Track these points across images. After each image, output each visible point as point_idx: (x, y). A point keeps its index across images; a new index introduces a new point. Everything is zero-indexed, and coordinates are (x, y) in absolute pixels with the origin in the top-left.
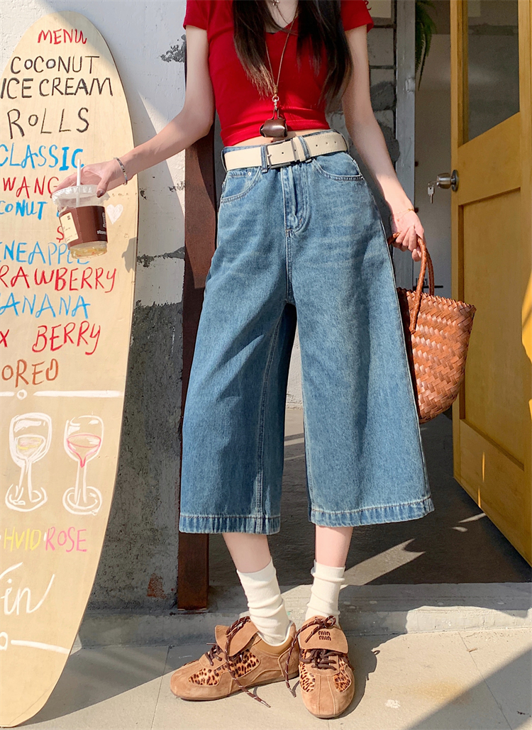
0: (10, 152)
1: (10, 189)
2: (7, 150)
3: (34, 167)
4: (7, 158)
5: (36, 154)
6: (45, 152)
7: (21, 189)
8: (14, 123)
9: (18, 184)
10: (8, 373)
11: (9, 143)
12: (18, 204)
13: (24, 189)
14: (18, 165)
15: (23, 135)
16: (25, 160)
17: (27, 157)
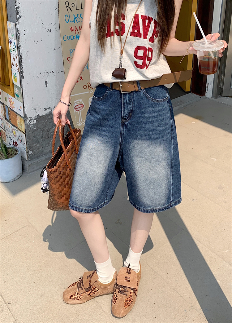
0: (69, 17)
1: (73, 31)
2: (68, 17)
3: (77, 22)
4: (69, 20)
5: (76, 17)
6: (79, 16)
7: (76, 30)
8: (68, 6)
9: (75, 29)
10: (85, 87)
11: (68, 14)
12: (76, 36)
13: (77, 31)
14: (72, 22)
15: (71, 11)
16: (74, 20)
17: (74, 19)
